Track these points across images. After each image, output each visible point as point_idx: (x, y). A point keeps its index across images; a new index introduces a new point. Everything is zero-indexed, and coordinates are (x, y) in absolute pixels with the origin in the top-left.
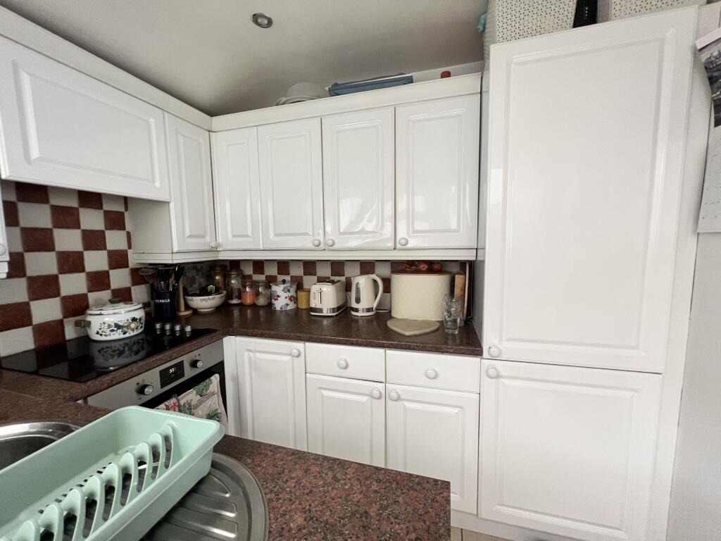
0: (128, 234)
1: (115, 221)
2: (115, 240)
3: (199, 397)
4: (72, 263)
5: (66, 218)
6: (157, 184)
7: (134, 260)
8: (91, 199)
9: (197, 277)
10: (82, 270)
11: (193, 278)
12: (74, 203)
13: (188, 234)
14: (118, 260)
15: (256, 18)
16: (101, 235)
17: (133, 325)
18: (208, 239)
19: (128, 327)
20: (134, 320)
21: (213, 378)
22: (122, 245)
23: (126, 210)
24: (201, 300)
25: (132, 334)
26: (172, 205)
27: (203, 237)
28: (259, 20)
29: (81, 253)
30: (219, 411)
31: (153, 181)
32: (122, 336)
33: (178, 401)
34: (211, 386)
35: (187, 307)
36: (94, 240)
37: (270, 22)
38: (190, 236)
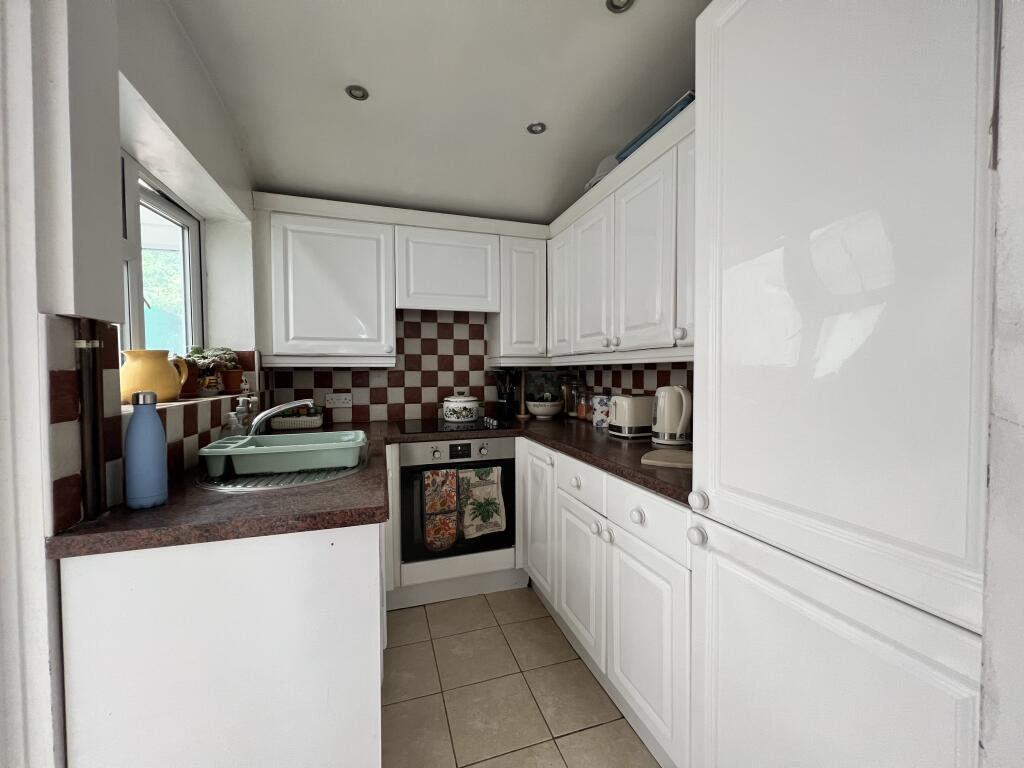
0: (486, 342)
1: (477, 332)
2: (476, 348)
3: (478, 479)
4: (446, 363)
5: (446, 331)
6: (489, 299)
7: (488, 364)
8: (461, 317)
9: (546, 385)
10: (452, 370)
11: (542, 385)
12: (450, 320)
13: (514, 340)
14: (477, 363)
15: (531, 129)
16: (466, 343)
17: (464, 413)
18: (537, 344)
19: (461, 413)
20: (465, 408)
21: (494, 468)
22: (480, 352)
23: (486, 322)
24: (535, 405)
25: (463, 420)
26: (502, 315)
27: (532, 343)
28: (534, 129)
29: (452, 357)
30: (497, 501)
31: (486, 297)
32: (457, 420)
33: (457, 473)
34: (491, 475)
35: (527, 411)
36: (461, 347)
37: (543, 127)
38: (517, 342)
